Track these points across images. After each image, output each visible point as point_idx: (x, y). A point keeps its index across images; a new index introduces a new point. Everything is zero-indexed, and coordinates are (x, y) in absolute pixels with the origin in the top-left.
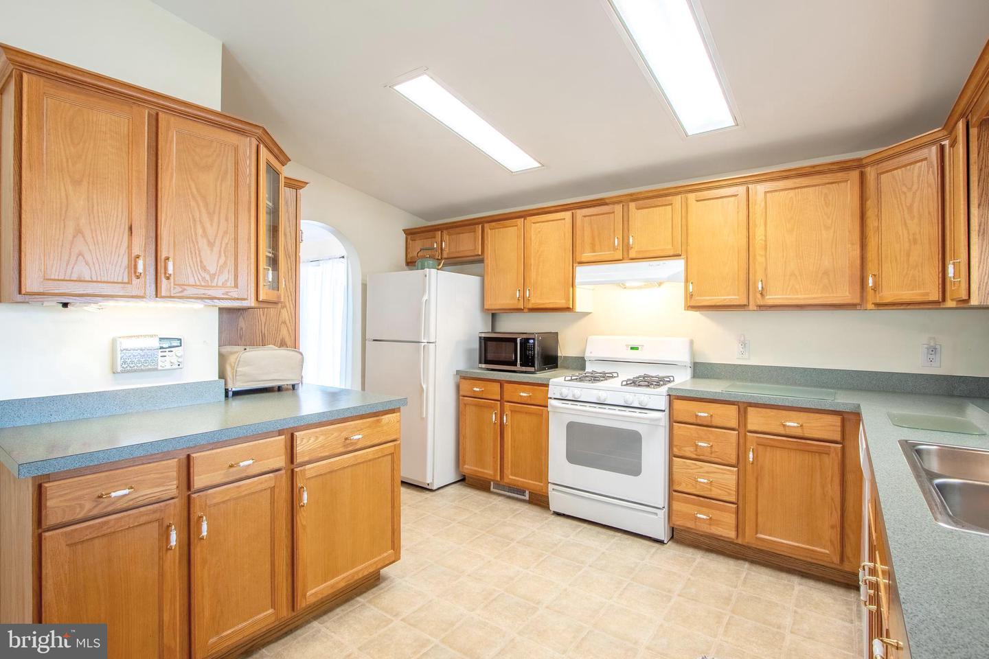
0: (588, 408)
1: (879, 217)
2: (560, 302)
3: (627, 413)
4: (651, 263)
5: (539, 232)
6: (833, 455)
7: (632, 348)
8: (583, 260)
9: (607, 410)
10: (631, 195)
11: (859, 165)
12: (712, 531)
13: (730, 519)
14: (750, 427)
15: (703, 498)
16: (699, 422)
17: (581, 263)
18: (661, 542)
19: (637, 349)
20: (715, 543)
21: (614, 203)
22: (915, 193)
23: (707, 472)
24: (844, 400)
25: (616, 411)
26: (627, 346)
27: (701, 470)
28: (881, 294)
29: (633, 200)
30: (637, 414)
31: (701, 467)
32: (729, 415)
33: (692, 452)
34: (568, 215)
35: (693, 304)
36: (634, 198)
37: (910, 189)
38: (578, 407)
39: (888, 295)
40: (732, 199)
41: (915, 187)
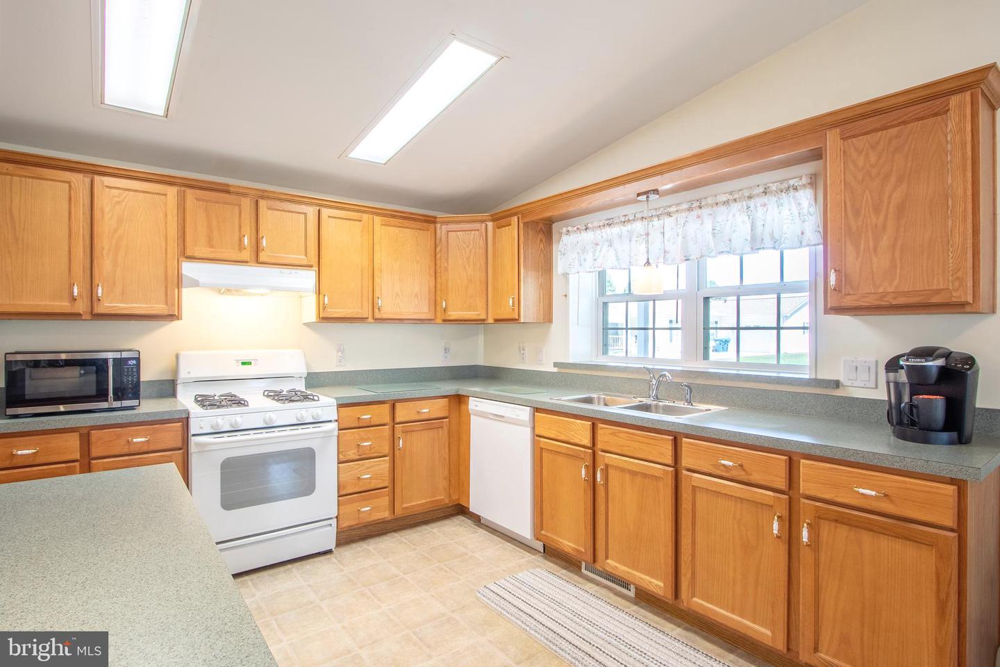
0: (252, 436)
1: (447, 260)
2: (159, 308)
3: (300, 430)
4: (283, 270)
5: (118, 203)
6: (445, 427)
7: (243, 363)
8: (196, 255)
9: (276, 433)
10: (264, 191)
11: (431, 220)
12: (372, 519)
13: (385, 501)
14: (398, 420)
15: (366, 492)
16: (361, 425)
17: (192, 258)
18: (329, 552)
19: (250, 363)
20: (365, 531)
21: (238, 194)
22: (471, 250)
23: (368, 468)
24: (450, 388)
25: (288, 432)
26: (237, 361)
27: (362, 468)
28: (449, 313)
29: (263, 198)
30: (311, 429)
31: (363, 465)
32: (383, 412)
33: (354, 454)
34: (172, 191)
35: (325, 316)
36: (264, 195)
37: (468, 247)
38: (239, 437)
39: (453, 314)
40: (358, 223)
41: (471, 246)
